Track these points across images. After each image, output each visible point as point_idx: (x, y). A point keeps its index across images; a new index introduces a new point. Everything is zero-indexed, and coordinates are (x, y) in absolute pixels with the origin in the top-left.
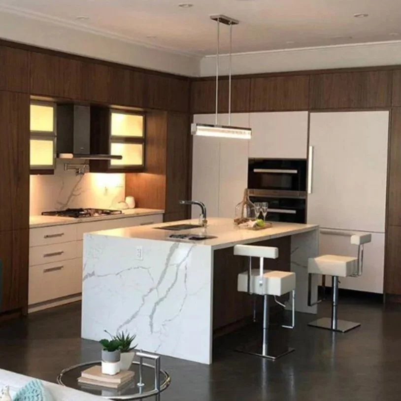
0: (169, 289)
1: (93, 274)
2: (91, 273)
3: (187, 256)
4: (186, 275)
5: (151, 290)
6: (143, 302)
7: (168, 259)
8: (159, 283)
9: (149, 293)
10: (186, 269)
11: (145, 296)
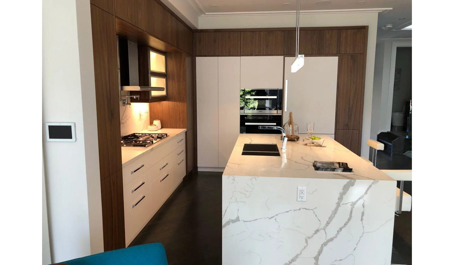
0: (341, 229)
1: (238, 219)
2: (234, 218)
3: (366, 193)
4: (363, 214)
5: (317, 231)
6: (306, 245)
7: (341, 198)
8: (328, 223)
9: (314, 234)
10: (363, 206)
11: (309, 238)
